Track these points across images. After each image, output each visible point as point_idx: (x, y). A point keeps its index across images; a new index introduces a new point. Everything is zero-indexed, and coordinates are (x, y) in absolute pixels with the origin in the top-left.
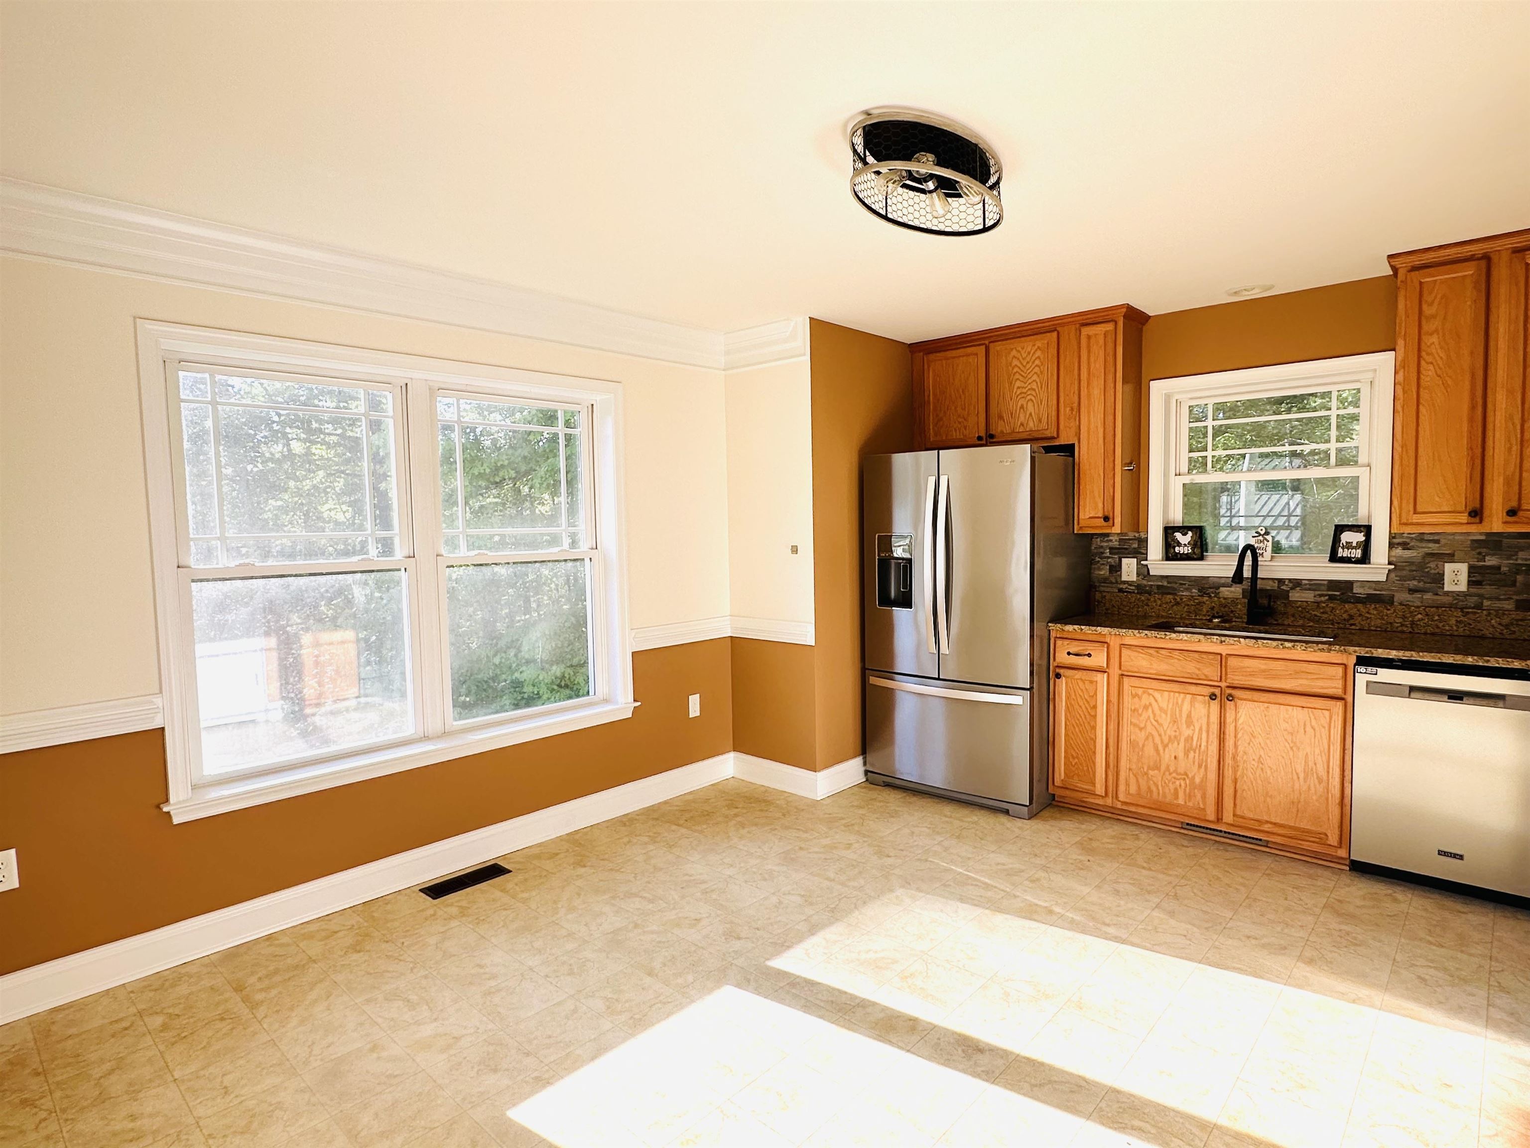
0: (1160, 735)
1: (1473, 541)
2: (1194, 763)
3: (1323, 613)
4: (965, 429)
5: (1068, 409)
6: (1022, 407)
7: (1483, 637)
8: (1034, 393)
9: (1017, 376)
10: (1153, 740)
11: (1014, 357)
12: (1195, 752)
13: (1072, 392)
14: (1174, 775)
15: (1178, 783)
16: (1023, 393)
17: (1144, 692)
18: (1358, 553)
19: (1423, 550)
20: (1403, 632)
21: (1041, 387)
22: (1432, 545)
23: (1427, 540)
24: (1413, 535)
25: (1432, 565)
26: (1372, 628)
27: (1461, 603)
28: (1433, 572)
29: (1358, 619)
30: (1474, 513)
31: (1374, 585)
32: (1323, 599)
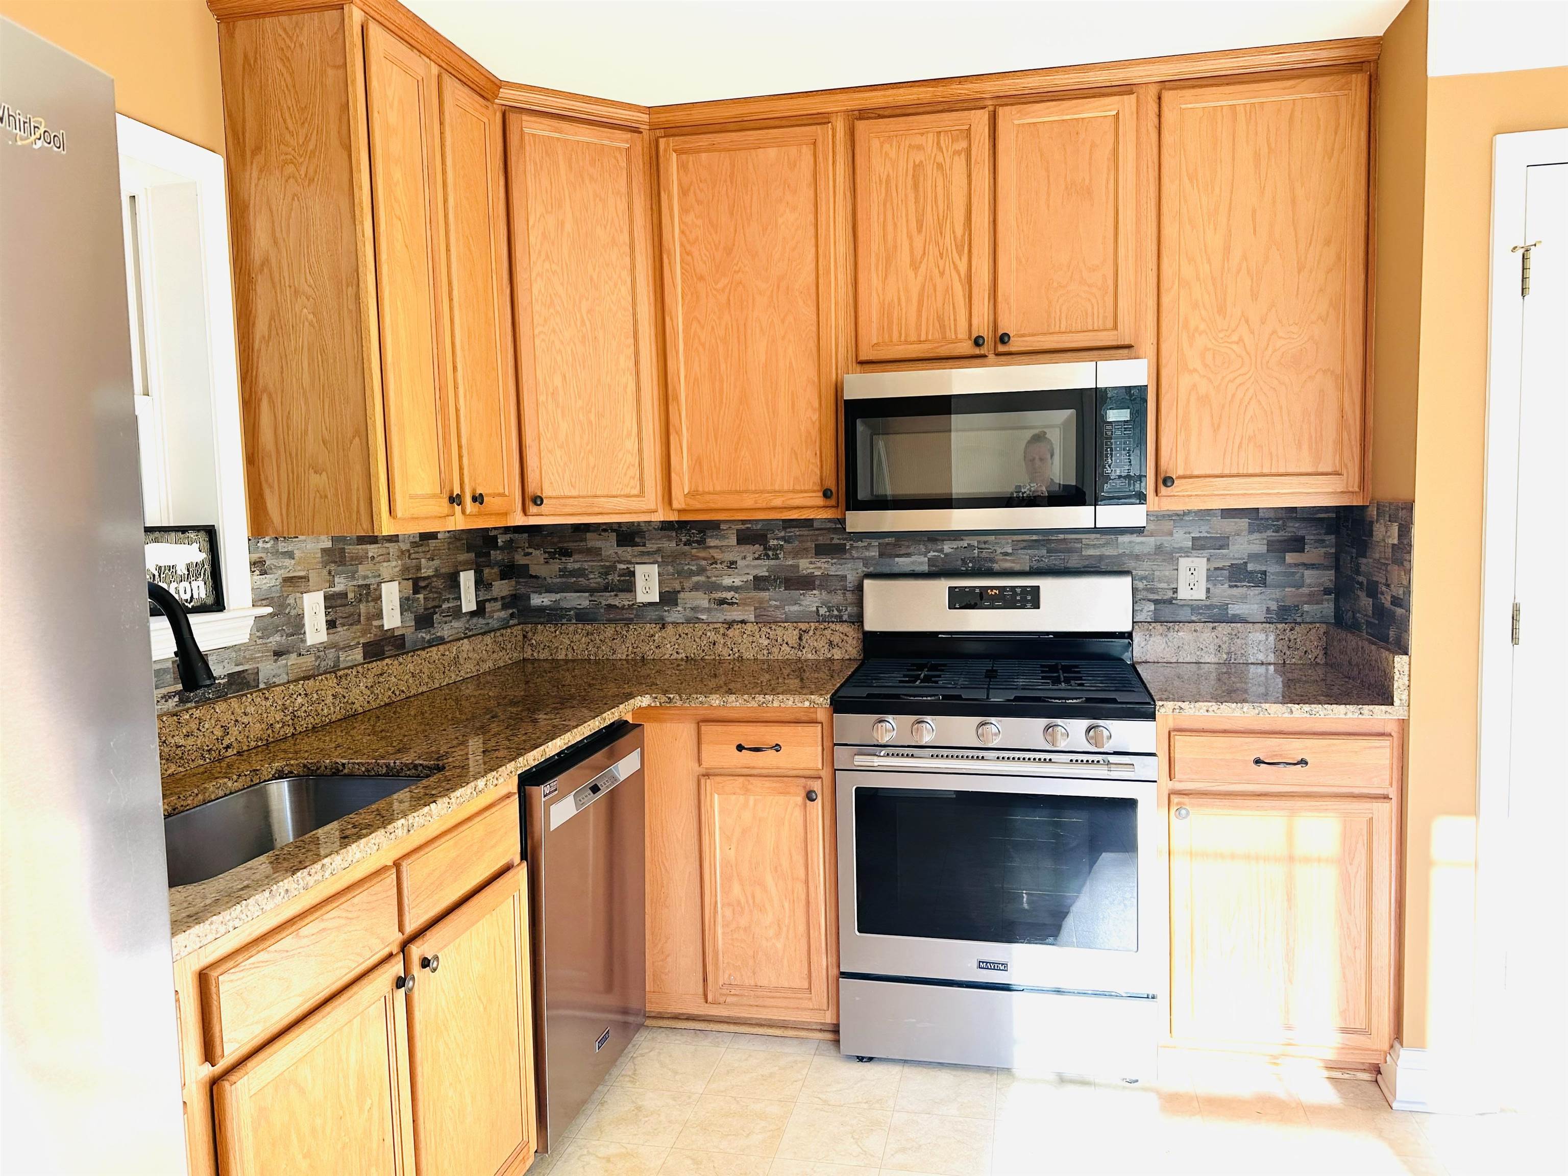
1: (326, 551)
7: (356, 714)
18: (203, 590)
19: (280, 572)
22: (288, 562)
23: (283, 553)
24: (269, 545)
25: (291, 600)
26: (253, 744)
27: (323, 663)
28: (293, 613)
29: (234, 731)
30: (457, 499)
31: (234, 655)
32: (172, 704)
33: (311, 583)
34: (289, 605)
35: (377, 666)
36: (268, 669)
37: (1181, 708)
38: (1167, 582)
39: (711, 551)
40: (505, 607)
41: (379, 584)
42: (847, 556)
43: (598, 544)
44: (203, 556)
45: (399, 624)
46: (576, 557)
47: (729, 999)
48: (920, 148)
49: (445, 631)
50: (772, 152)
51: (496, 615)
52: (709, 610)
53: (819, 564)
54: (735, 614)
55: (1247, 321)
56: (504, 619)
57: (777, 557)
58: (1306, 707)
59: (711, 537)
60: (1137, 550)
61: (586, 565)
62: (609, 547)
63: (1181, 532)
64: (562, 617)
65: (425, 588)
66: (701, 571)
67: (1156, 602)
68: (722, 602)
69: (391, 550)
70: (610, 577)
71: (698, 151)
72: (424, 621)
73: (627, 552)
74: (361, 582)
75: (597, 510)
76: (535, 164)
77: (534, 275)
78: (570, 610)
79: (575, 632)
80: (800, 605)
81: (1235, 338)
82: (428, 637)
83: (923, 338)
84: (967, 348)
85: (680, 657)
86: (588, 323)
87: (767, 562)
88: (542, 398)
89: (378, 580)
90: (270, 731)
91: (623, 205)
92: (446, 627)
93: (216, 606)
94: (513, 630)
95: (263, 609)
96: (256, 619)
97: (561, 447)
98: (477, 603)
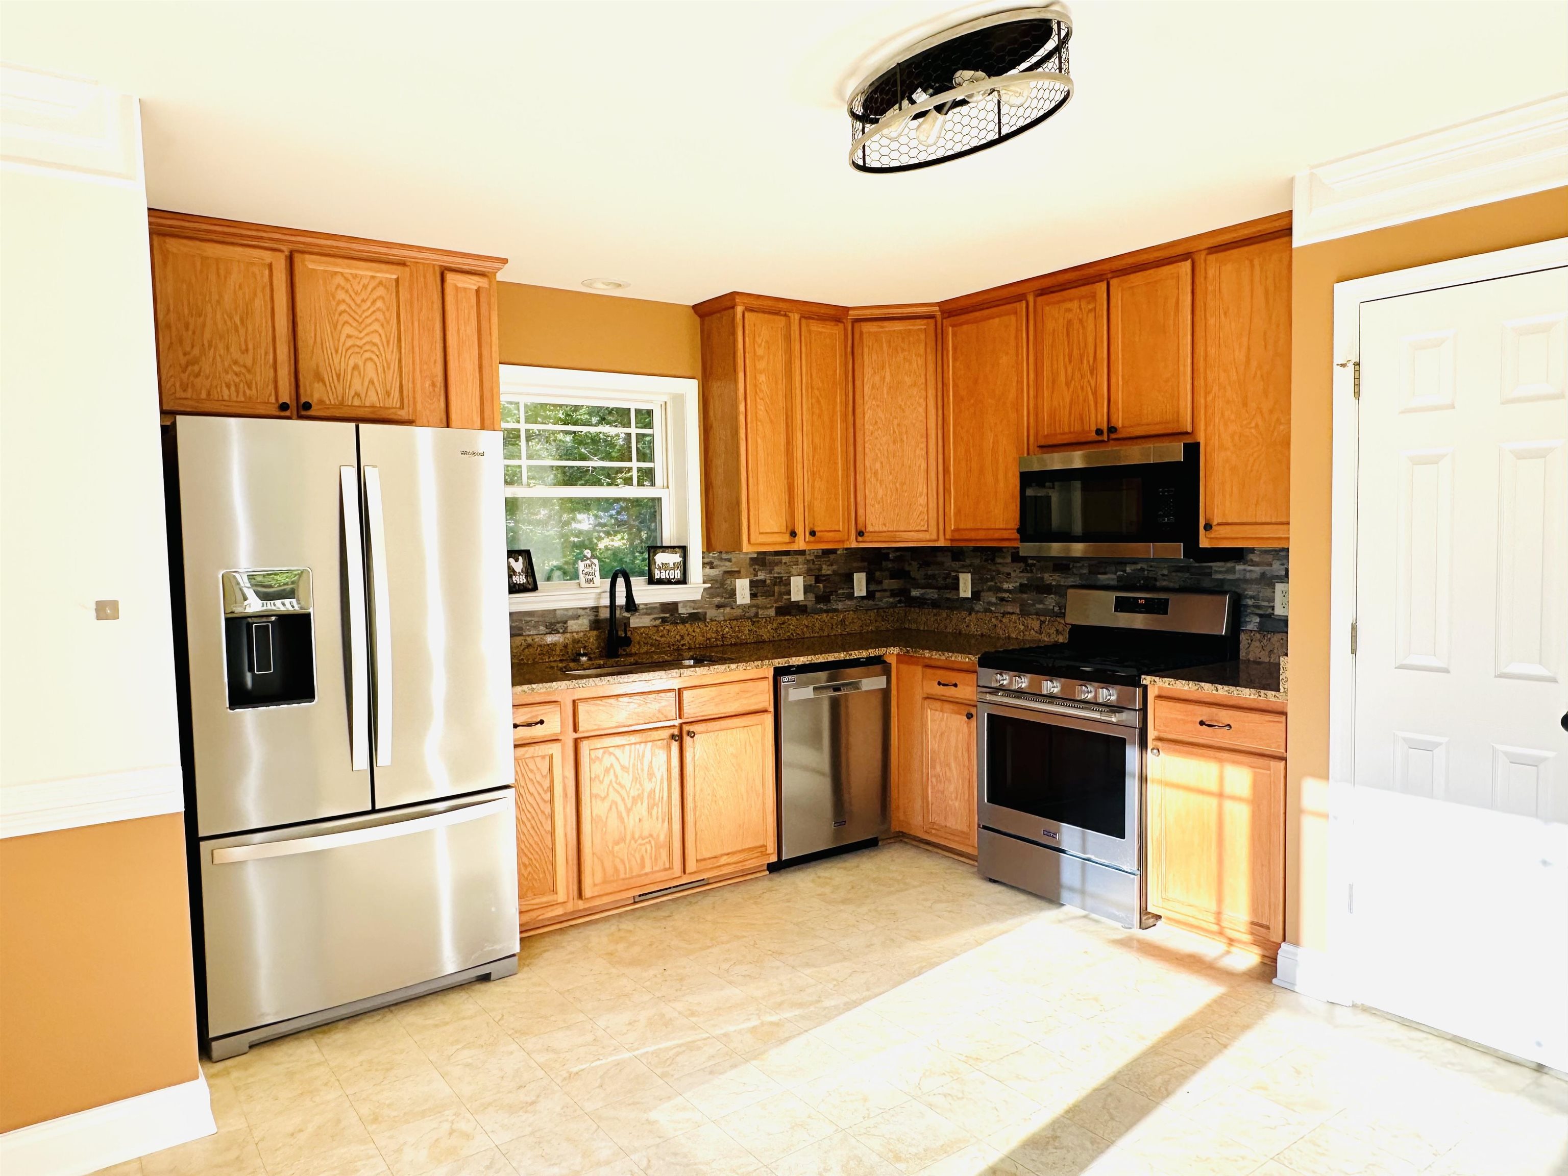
0: (623, 800)
1: (751, 559)
2: (657, 818)
3: (661, 637)
4: (250, 388)
5: (428, 383)
6: (356, 367)
7: (764, 642)
8: (375, 349)
9: (345, 317)
10: (617, 808)
11: (338, 286)
12: (658, 808)
13: (432, 360)
14: (640, 841)
15: (643, 848)
16: (358, 346)
17: (604, 753)
18: (678, 574)
19: (723, 568)
20: (717, 646)
21: (388, 342)
22: (728, 564)
23: (724, 559)
24: (716, 555)
25: (728, 582)
26: (697, 646)
27: (746, 614)
28: (729, 588)
29: (687, 638)
30: (793, 534)
31: (693, 604)
32: (658, 622)
33: (742, 574)
34: (727, 584)
35: (781, 619)
36: (711, 613)
37: (1154, 681)
38: (1268, 601)
39: (997, 566)
40: (892, 595)
41: (789, 577)
42: (1070, 572)
45: (803, 599)
46: (932, 567)
47: (933, 831)
48: (1069, 310)
49: (840, 606)
50: (997, 320)
51: (885, 600)
52: (995, 604)
53: (1054, 577)
54: (1008, 608)
55: (1261, 412)
56: (892, 603)
57: (1032, 572)
58: (1226, 688)
59: (998, 557)
60: (1248, 576)
61: (937, 572)
62: (948, 562)
63: (1278, 563)
64: (926, 603)
65: (825, 580)
66: (992, 579)
67: (1261, 616)
68: (1002, 599)
69: (800, 559)
71: (961, 324)
72: (823, 598)
73: (956, 565)
74: (776, 575)
75: (898, 539)
76: (870, 347)
77: (866, 409)
78: (928, 600)
79: (929, 614)
80: (1044, 604)
81: (1253, 425)
82: (825, 608)
83: (1072, 430)
84: (1093, 436)
86: (897, 432)
87: (1027, 575)
88: (868, 476)
89: (789, 575)
91: (921, 362)
92: (840, 604)
93: (683, 581)
94: (897, 610)
95: (709, 585)
96: (705, 589)
97: (879, 503)
98: (868, 592)
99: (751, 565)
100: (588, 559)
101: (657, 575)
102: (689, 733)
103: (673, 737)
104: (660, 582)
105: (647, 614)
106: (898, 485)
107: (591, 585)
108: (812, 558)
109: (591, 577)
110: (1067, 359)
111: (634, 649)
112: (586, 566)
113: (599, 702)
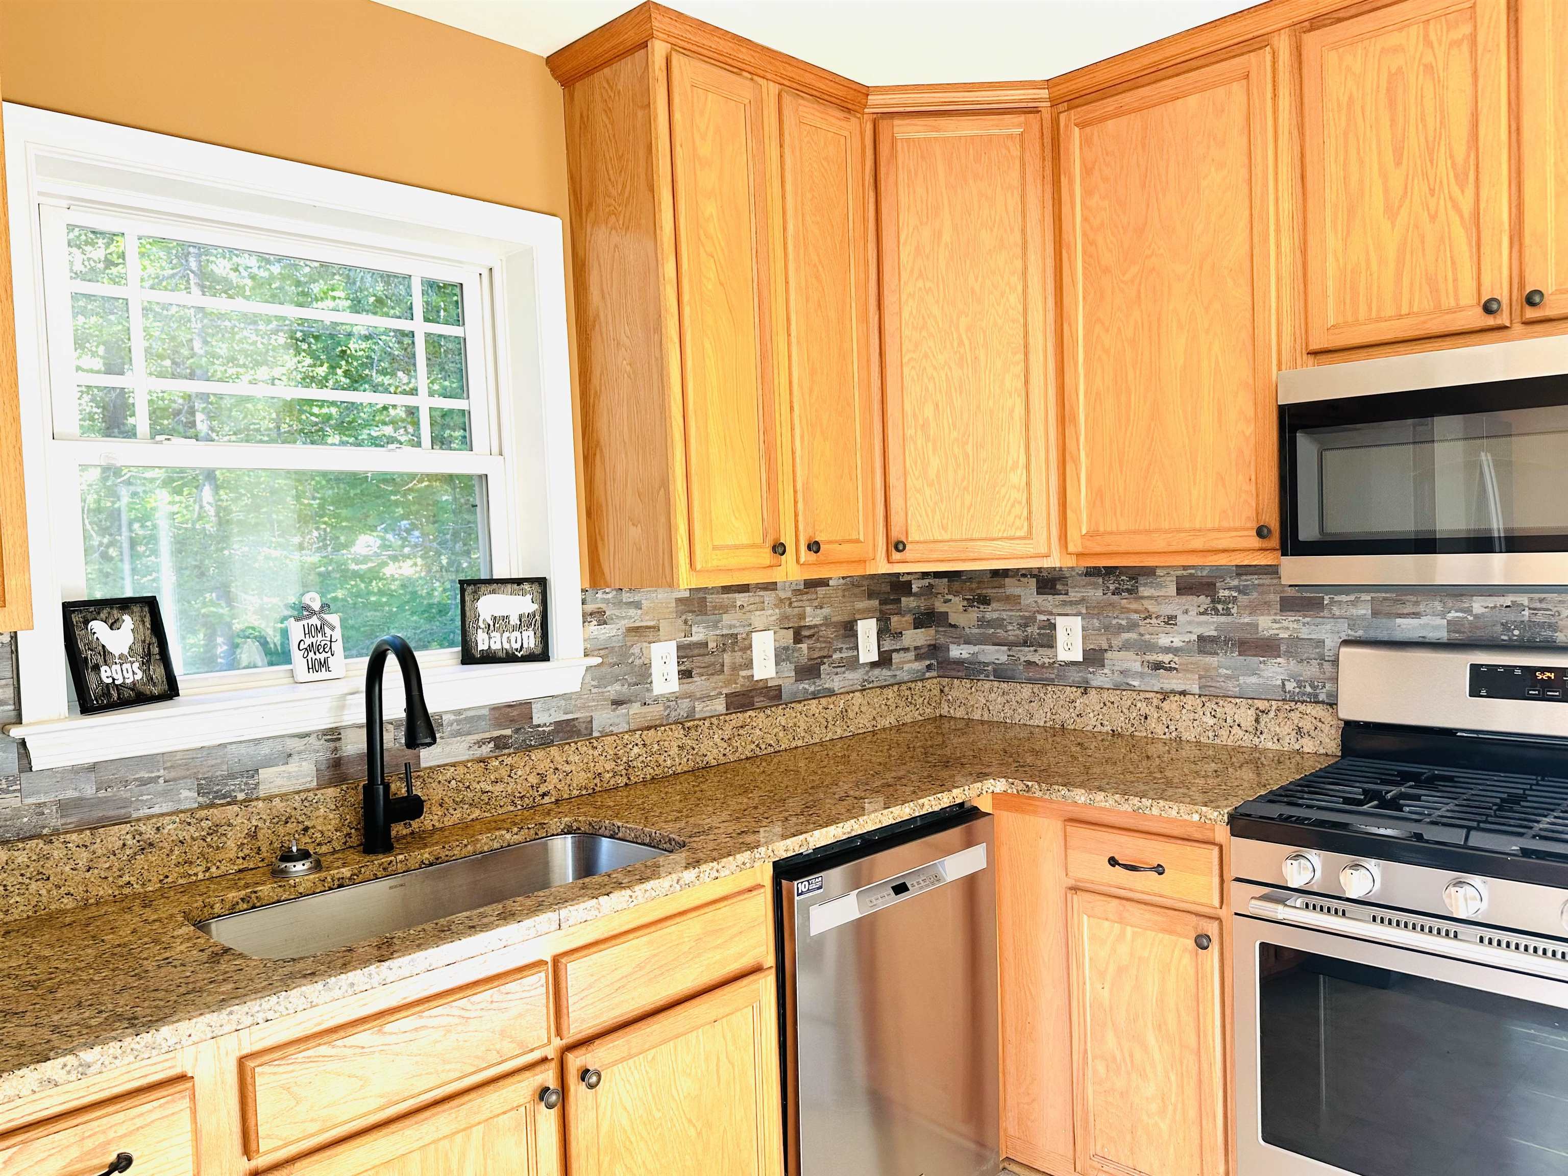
1: (679, 601)
3: (495, 782)
7: (707, 767)
18: (528, 640)
19: (623, 622)
22: (632, 612)
23: (627, 603)
24: (610, 596)
25: (636, 650)
26: (576, 793)
27: (673, 714)
28: (638, 663)
29: (553, 779)
30: (779, 549)
31: (563, 703)
32: (486, 750)
33: (661, 632)
34: (633, 654)
35: (739, 718)
36: (604, 718)
39: (1144, 602)
40: (919, 657)
41: (749, 634)
42: (1326, 613)
43: (1017, 591)
44: (535, 607)
45: (773, 675)
46: (994, 605)
49: (837, 683)
50: (1193, 101)
51: (906, 667)
52: (1142, 675)
53: (1285, 624)
54: (1173, 682)
56: (918, 671)
57: (1228, 613)
59: (1145, 585)
61: (1004, 615)
62: (1028, 594)
64: (980, 672)
65: (810, 637)
66: (1133, 626)
68: (1158, 666)
69: (767, 599)
70: (1029, 630)
71: (1103, 119)
72: (809, 671)
73: (1048, 602)
74: (725, 632)
75: (972, 555)
76: (909, 171)
77: (904, 297)
78: (987, 664)
79: (991, 690)
82: (812, 689)
83: (1404, 310)
84: (1477, 318)
85: (1104, 729)
86: (966, 342)
87: (1216, 619)
88: (910, 432)
89: (747, 629)
90: (597, 781)
91: (1013, 200)
92: (836, 678)
93: (543, 655)
94: (928, 684)
95: (599, 660)
96: (588, 669)
97: (931, 485)
98: (880, 653)
99: (680, 614)
100: (313, 613)
101: (482, 642)
102: (584, 1074)
103: (543, 1092)
104: (489, 658)
105: (458, 734)
106: (969, 449)
107: (323, 675)
108: (789, 594)
109: (322, 657)
110: (1389, 157)
111: (429, 820)
112: (309, 631)
113: (324, 1050)
